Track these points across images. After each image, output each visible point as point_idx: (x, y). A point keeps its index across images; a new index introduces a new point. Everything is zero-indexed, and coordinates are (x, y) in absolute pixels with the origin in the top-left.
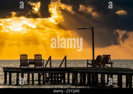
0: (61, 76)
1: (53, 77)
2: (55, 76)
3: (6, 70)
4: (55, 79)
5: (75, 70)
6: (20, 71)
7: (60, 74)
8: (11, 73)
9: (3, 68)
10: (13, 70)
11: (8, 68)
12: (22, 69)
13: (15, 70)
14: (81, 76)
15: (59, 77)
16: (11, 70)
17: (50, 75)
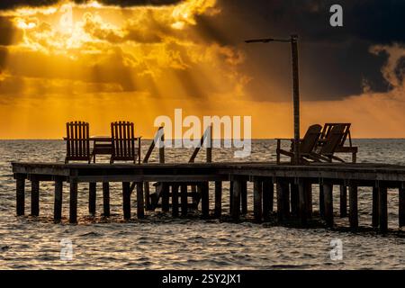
0: (193, 189)
1: (170, 195)
2: (175, 189)
3: (23, 171)
4: (175, 200)
5: (236, 173)
6: (66, 173)
7: (193, 184)
8: (36, 179)
9: (13, 164)
10: (44, 172)
11: (27, 166)
12: (72, 168)
13: (50, 172)
14: (257, 189)
15: (190, 195)
16: (36, 172)
17: (160, 188)
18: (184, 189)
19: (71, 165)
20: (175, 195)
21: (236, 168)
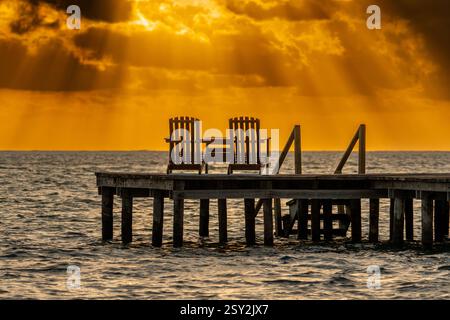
0: (340, 209)
1: (309, 217)
2: (315, 210)
3: (110, 183)
4: (316, 225)
5: (398, 187)
6: (169, 186)
7: (339, 202)
8: (129, 195)
9: (97, 174)
10: (140, 184)
11: (117, 177)
12: (177, 180)
13: (148, 185)
14: (427, 209)
15: (336, 217)
16: (129, 184)
17: (296, 208)
18: (328, 209)
19: (176, 176)
20: (316, 218)
21: (398, 180)
